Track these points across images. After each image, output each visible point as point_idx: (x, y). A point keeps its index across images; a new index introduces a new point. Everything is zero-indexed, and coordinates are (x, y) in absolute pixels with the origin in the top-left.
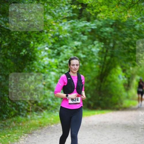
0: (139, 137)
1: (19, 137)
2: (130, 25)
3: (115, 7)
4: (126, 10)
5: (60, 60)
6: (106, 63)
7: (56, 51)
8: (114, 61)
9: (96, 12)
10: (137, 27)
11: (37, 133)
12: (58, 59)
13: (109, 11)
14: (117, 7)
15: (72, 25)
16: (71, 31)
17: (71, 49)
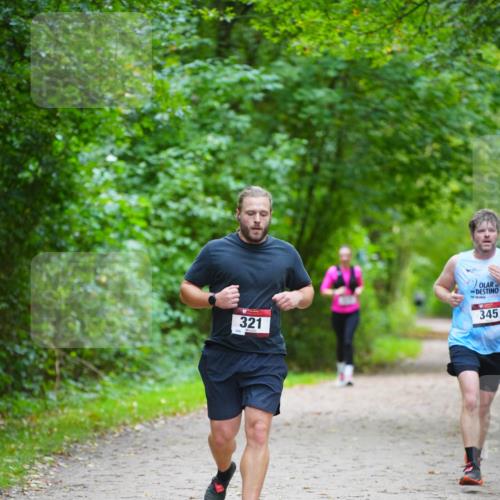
0: (442, 462)
1: (27, 467)
2: (397, 77)
3: (350, 17)
4: (389, 26)
5: (156, 198)
6: (313, 209)
7: (141, 168)
8: (340, 202)
9: (286, 31)
10: (423, 85)
11: (87, 452)
12: (151, 194)
13: (330, 28)
14: (355, 15)
15: (198, 79)
16: (194, 97)
17: (193, 161)
